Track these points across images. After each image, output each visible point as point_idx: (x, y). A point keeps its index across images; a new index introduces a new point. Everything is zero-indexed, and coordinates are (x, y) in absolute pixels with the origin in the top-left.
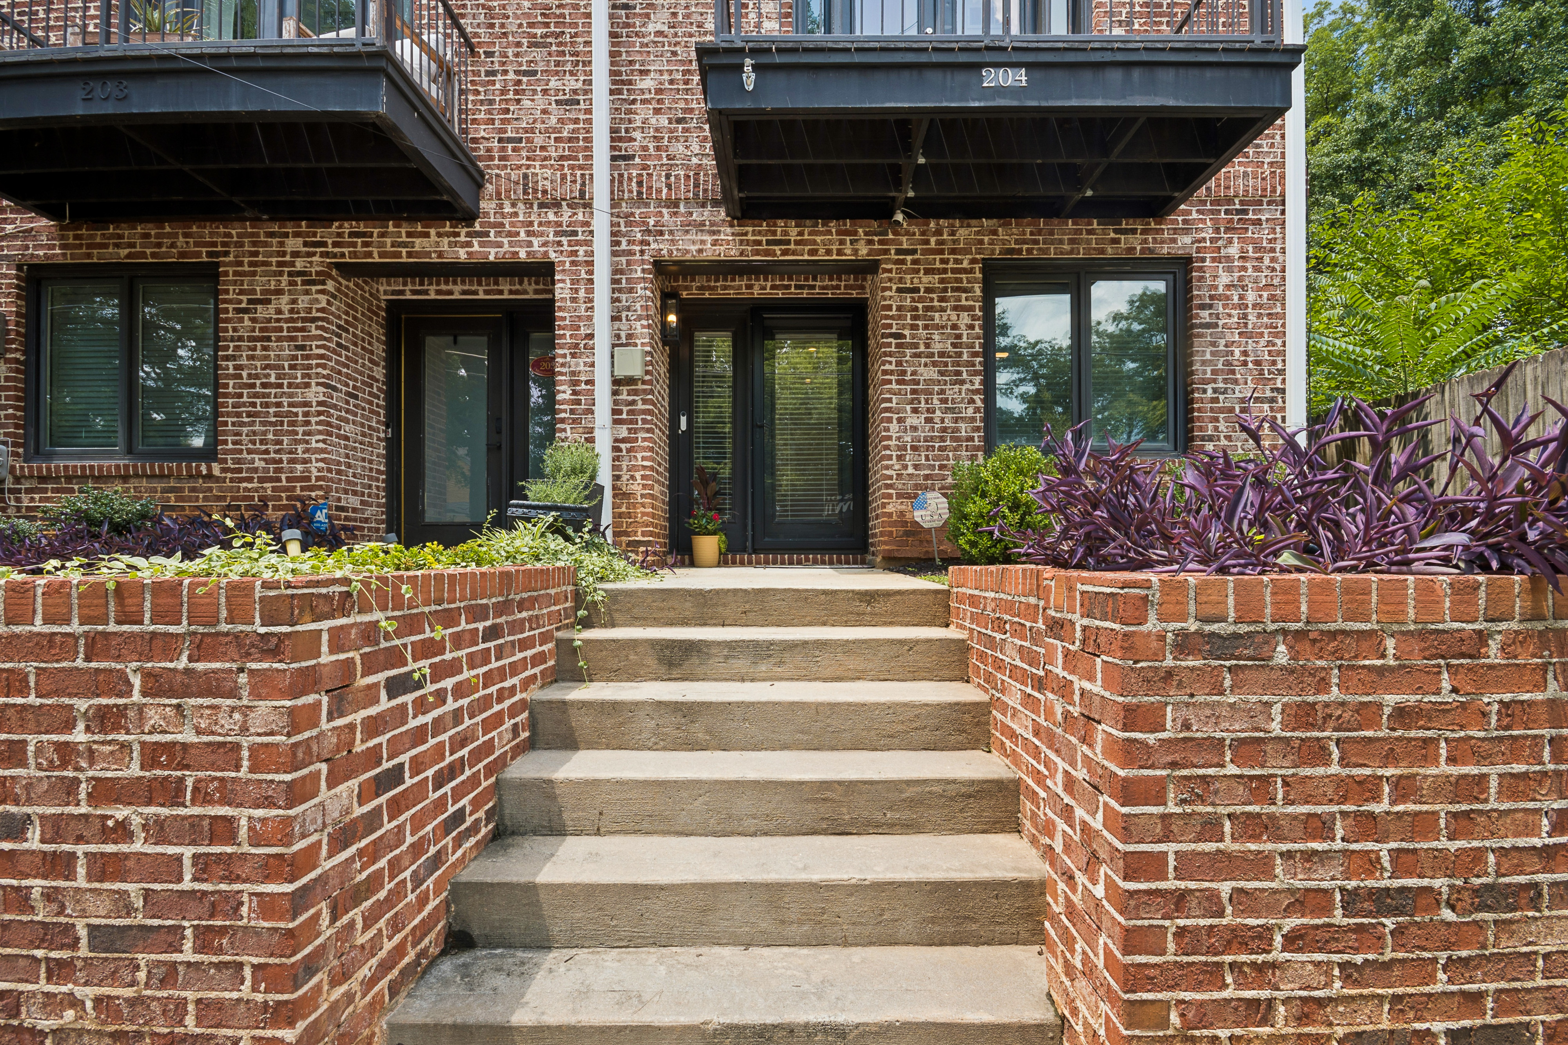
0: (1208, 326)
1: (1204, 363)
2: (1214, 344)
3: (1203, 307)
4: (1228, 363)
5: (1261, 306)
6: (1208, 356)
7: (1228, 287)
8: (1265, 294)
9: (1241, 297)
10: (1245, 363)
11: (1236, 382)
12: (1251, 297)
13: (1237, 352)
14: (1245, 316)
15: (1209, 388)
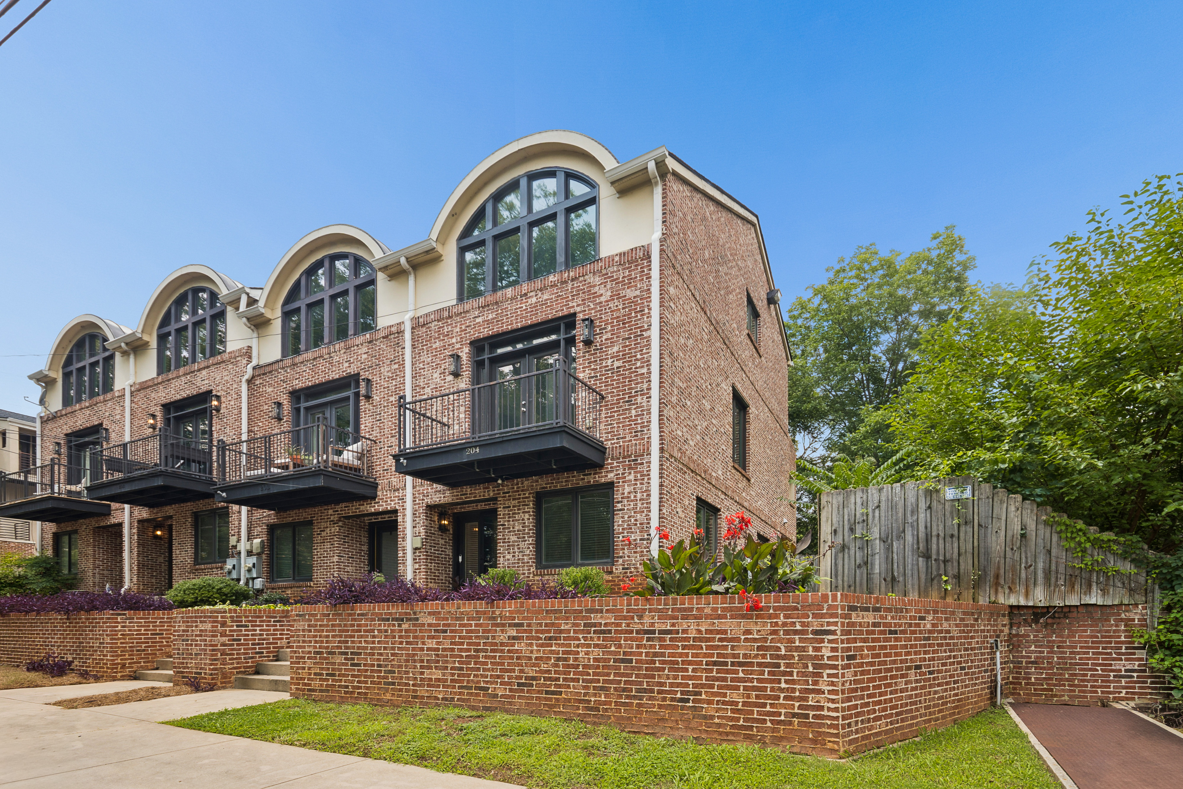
0: (621, 510)
1: (618, 526)
2: (623, 517)
3: (618, 502)
4: (628, 525)
5: (643, 500)
6: (620, 523)
7: (629, 493)
8: (645, 494)
9: (635, 497)
10: (636, 524)
11: (632, 533)
12: (639, 496)
13: (633, 520)
14: (636, 504)
15: (621, 536)
